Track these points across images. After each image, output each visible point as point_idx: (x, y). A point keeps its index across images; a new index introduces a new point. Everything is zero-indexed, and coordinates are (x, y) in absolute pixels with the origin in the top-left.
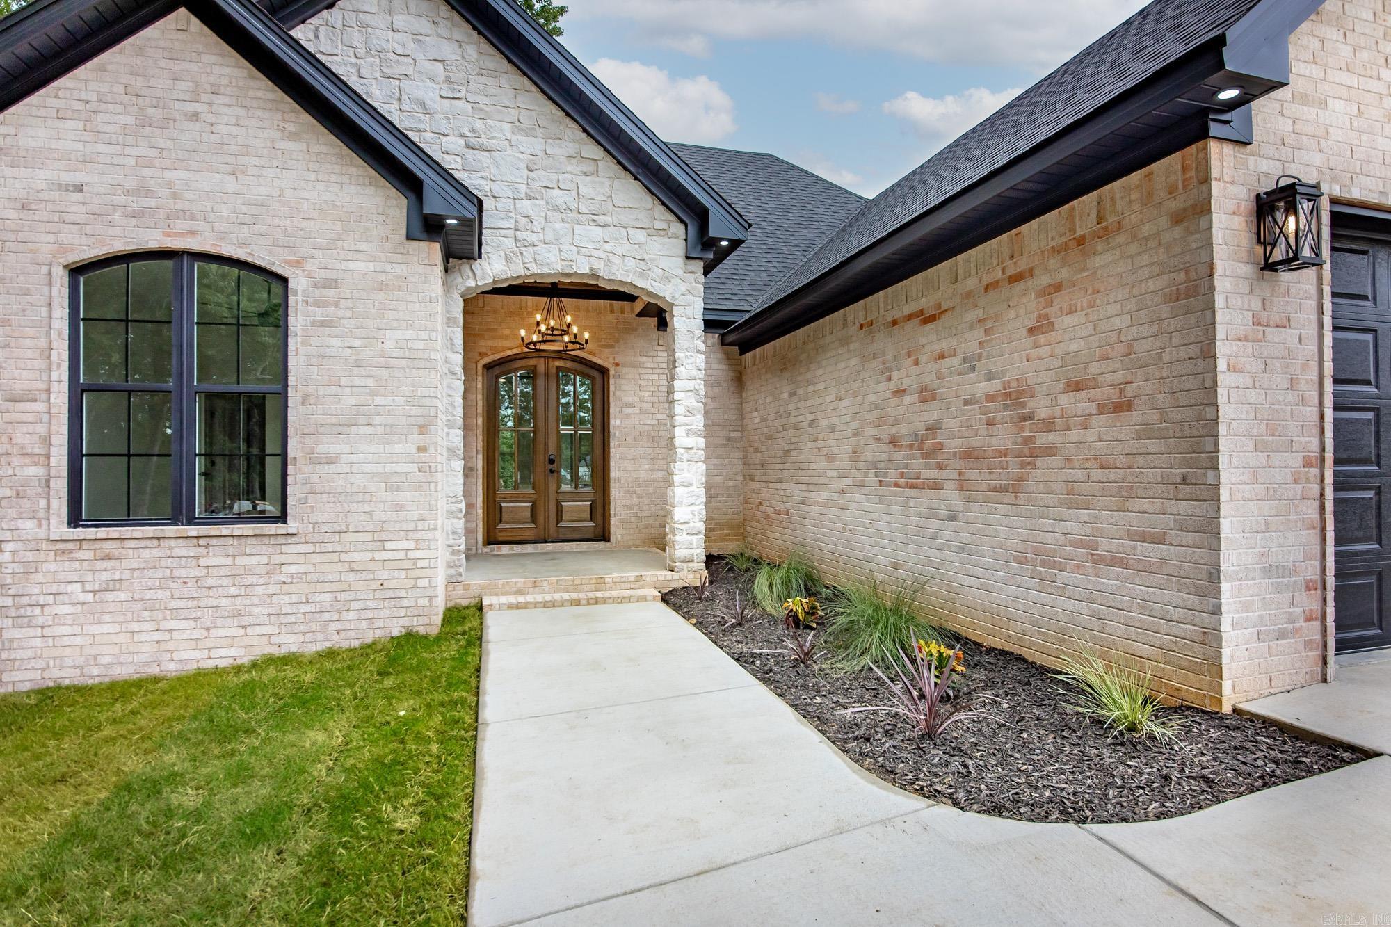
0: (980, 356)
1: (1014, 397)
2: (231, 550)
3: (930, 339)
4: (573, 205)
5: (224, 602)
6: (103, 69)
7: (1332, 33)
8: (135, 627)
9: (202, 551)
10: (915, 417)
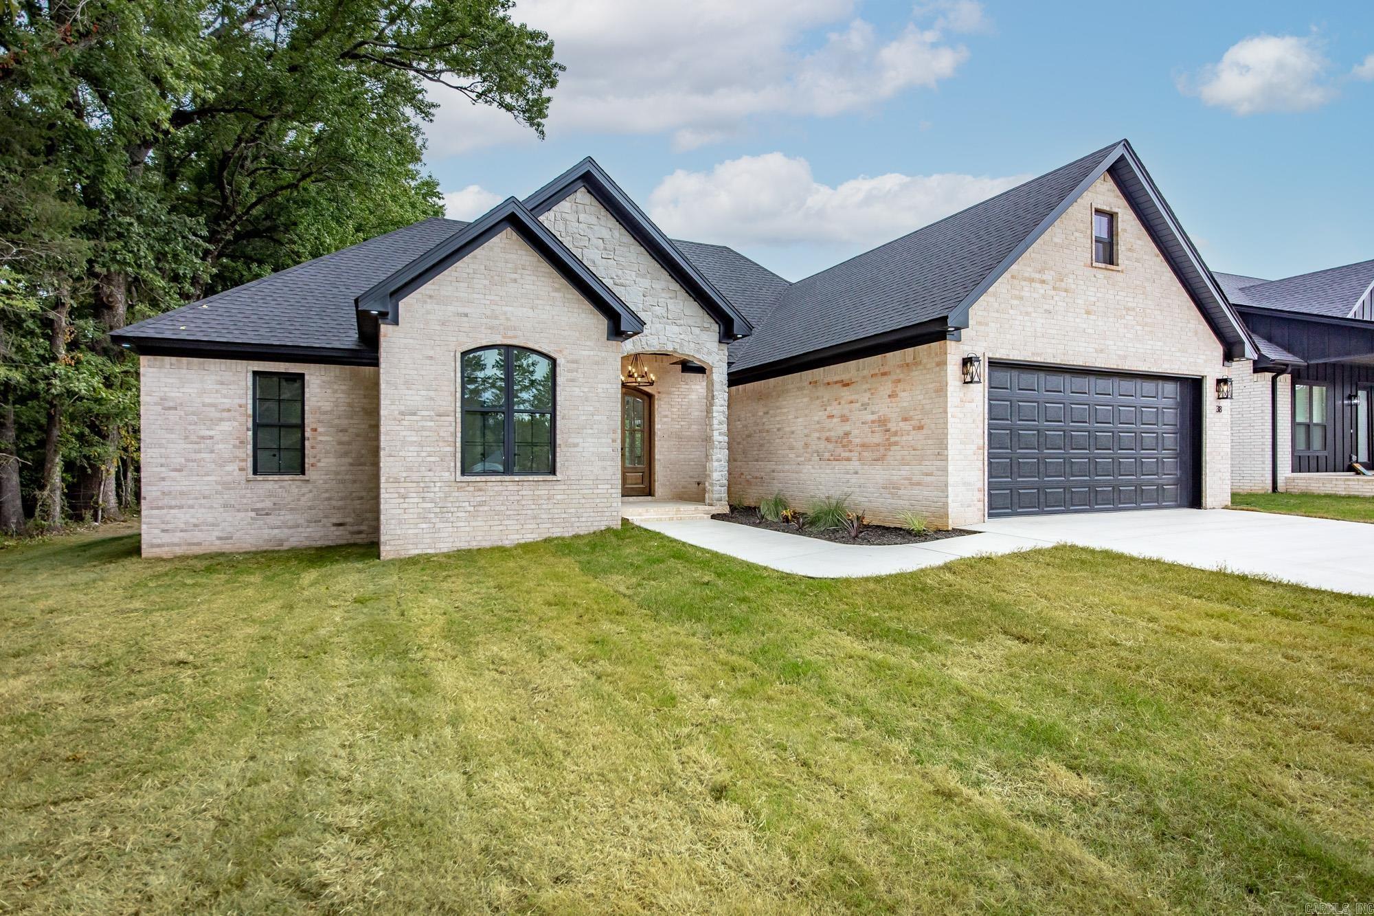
0: (868, 404)
1: (883, 422)
2: (532, 487)
3: (846, 394)
4: (665, 315)
5: (529, 512)
6: (475, 257)
7: (992, 299)
8: (491, 523)
9: (520, 488)
10: (839, 429)
